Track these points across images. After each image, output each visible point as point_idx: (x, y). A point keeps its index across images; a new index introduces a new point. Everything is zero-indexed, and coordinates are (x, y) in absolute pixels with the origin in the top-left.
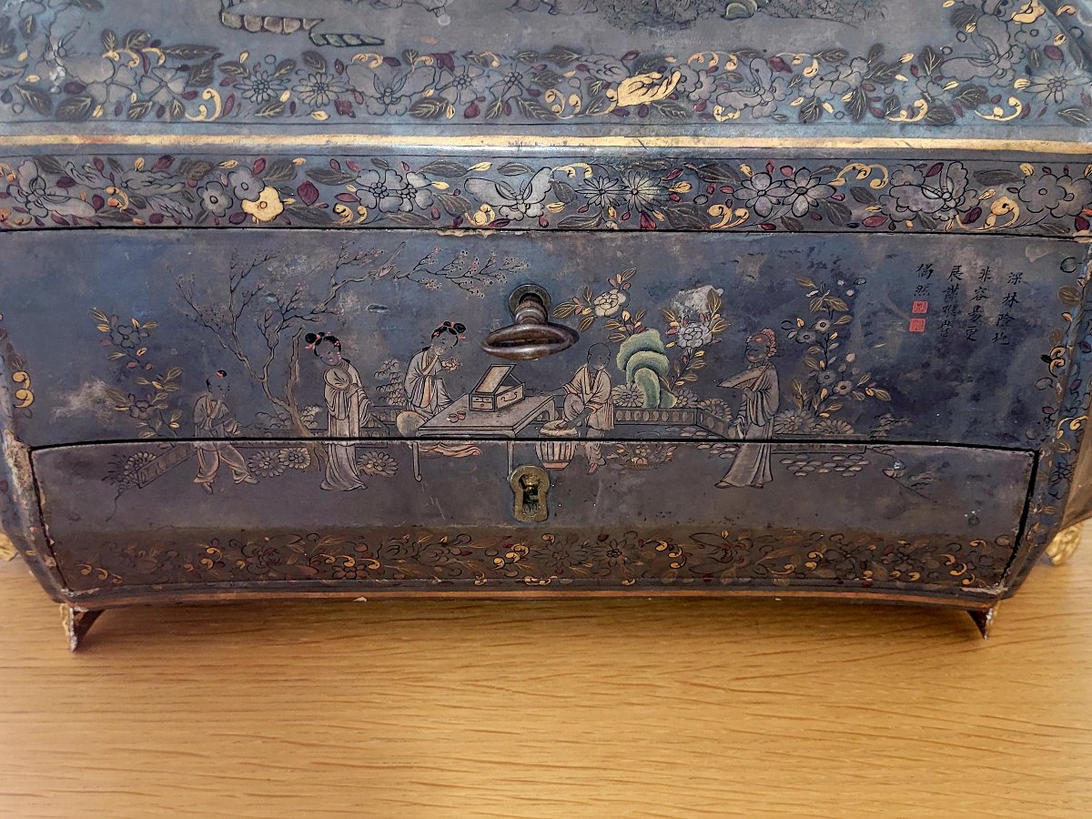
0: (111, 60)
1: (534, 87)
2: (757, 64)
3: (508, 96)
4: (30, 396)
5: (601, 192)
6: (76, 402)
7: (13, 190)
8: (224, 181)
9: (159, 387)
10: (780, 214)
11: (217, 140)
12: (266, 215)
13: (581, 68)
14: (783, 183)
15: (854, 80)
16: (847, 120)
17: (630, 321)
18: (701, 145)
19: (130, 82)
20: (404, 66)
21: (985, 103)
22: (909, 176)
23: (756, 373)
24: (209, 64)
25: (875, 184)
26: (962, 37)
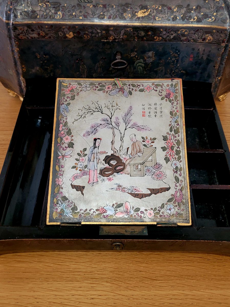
0: (40, 6)
1: (122, 12)
2: (165, 8)
3: (117, 14)
4: (25, 70)
5: (134, 34)
6: (34, 71)
7: (23, 32)
8: (63, 30)
9: (49, 68)
10: (168, 39)
11: (61, 23)
12: (70, 37)
13: (131, 8)
14: (169, 33)
15: (183, 12)
16: (181, 20)
17: (137, 58)
18: (153, 25)
19: (44, 10)
20: (97, 7)
21: (208, 18)
22: (192, 32)
23: (161, 68)
24: (59, 6)
25: (186, 33)
26: (205, 3)
